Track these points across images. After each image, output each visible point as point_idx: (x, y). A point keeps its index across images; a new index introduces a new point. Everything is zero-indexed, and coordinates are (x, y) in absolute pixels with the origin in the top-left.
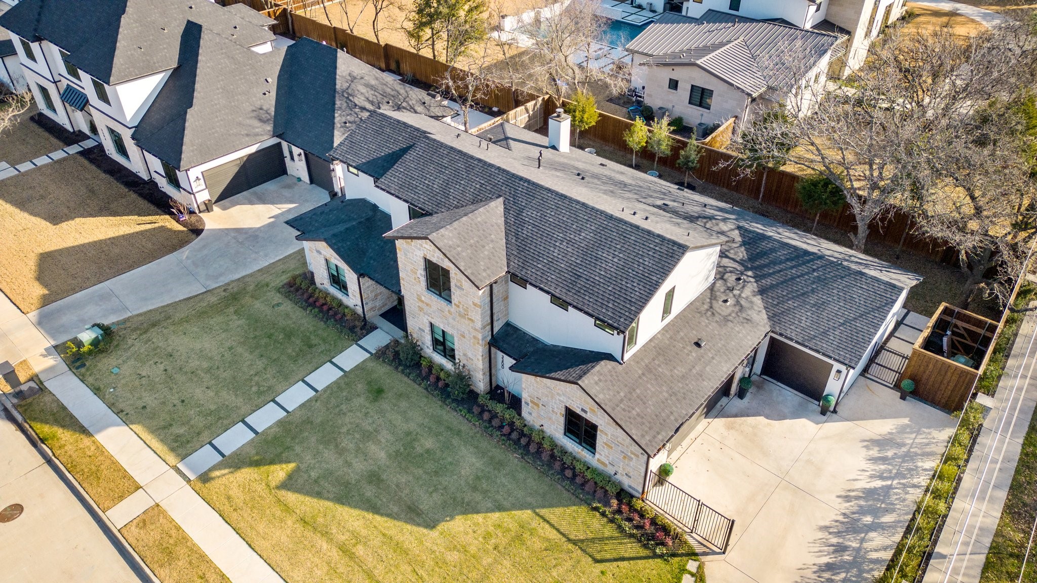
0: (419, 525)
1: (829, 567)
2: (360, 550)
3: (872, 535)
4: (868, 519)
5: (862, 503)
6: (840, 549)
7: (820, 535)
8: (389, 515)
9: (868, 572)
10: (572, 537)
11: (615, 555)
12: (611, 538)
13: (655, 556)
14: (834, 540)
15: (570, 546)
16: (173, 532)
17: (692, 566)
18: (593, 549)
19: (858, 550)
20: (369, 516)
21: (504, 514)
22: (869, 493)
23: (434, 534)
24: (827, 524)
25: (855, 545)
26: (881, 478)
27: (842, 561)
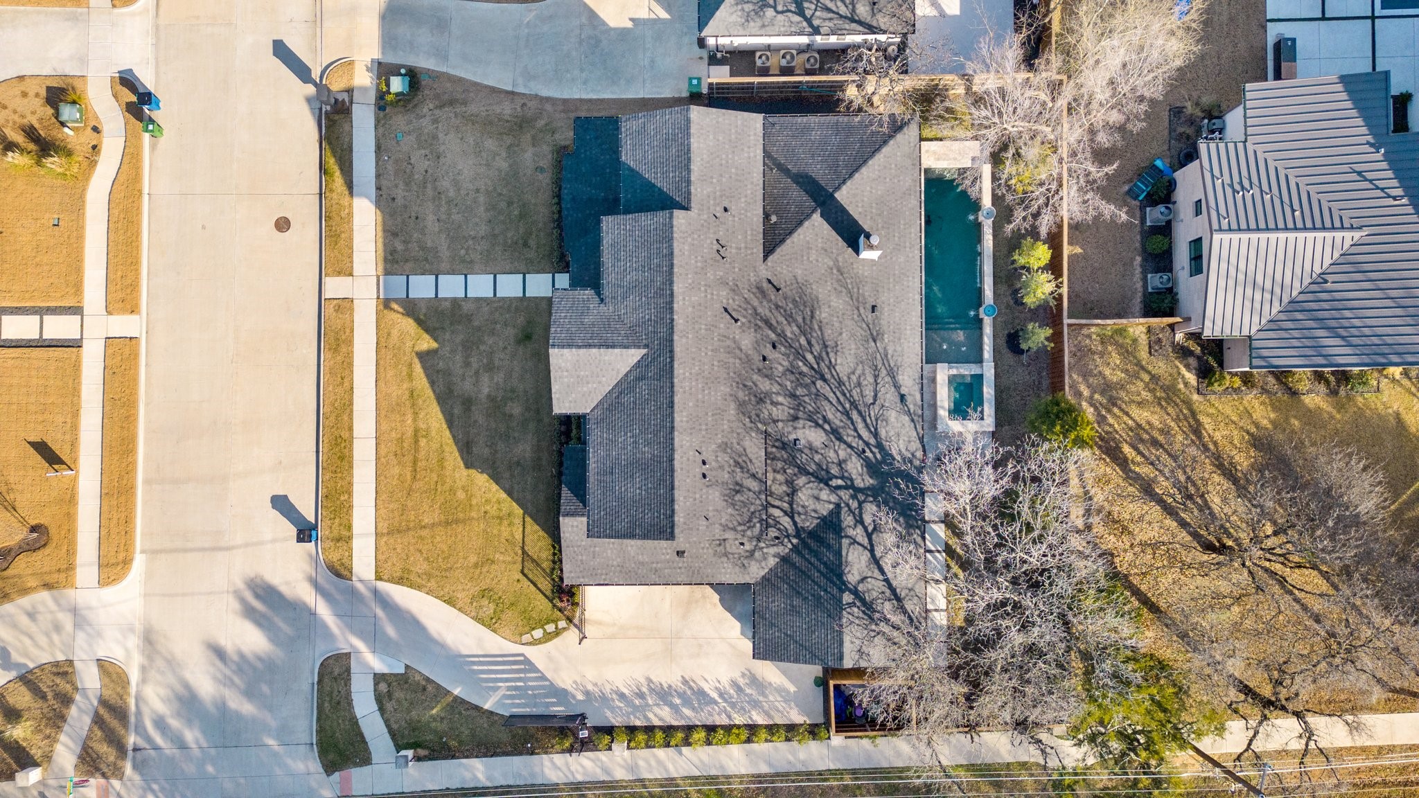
0: (462, 459)
1: (622, 696)
2: (423, 442)
3: (667, 708)
4: (677, 701)
5: (689, 692)
6: (641, 695)
7: (643, 680)
8: (454, 437)
9: (635, 717)
10: (526, 548)
11: (534, 579)
12: (544, 570)
13: (551, 601)
14: (644, 690)
15: (520, 552)
16: (348, 331)
17: (562, 624)
18: (529, 565)
19: (647, 705)
20: (445, 426)
21: (509, 499)
22: (701, 693)
23: (465, 472)
24: (654, 680)
25: (650, 702)
26: (721, 695)
27: (632, 701)
